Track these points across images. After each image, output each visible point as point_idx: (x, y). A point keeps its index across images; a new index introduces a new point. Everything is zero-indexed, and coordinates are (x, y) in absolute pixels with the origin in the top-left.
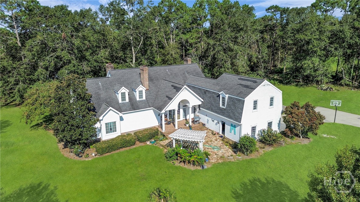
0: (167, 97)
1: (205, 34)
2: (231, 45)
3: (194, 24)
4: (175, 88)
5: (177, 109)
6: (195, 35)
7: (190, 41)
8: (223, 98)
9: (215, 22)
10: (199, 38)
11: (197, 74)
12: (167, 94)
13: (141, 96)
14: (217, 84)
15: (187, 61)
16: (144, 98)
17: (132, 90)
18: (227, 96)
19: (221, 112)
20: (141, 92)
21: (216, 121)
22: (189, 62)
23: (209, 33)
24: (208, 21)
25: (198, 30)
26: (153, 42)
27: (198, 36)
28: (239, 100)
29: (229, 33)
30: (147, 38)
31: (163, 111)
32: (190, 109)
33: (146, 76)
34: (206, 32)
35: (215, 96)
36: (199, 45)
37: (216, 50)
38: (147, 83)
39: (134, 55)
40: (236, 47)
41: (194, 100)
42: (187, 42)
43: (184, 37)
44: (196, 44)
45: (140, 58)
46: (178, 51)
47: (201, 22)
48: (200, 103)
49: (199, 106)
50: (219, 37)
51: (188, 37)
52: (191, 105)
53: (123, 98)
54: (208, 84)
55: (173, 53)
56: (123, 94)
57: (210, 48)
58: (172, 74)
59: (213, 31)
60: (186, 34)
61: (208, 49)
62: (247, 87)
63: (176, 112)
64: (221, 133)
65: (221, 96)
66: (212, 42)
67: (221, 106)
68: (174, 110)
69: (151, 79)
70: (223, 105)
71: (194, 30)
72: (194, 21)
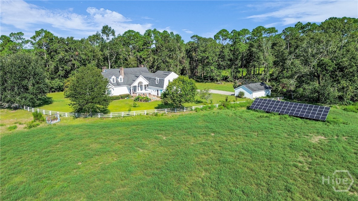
0: (133, 80)
1: (153, 52)
2: (167, 59)
3: (145, 46)
4: (136, 76)
5: (137, 86)
6: (146, 53)
7: (143, 57)
8: (157, 80)
9: (157, 45)
10: (148, 55)
11: (146, 72)
12: (133, 79)
13: (121, 80)
14: (155, 75)
15: (141, 66)
16: (122, 81)
17: (117, 78)
18: (158, 79)
19: (157, 86)
20: (121, 78)
21: (155, 91)
22: (143, 67)
23: (155, 52)
24: (154, 44)
25: (147, 50)
26: (121, 57)
27: (148, 53)
28: (163, 80)
29: (166, 52)
30: (118, 54)
31: (132, 86)
32: (143, 86)
33: (123, 72)
34: (153, 51)
35: (154, 79)
36: (148, 59)
37: (159, 62)
38: (123, 75)
39: (110, 64)
40: (170, 60)
41: (145, 82)
42: (141, 57)
43: (139, 54)
44: (147, 58)
45: (113, 66)
46: (136, 62)
47: (149, 45)
48: (148, 84)
49: (148, 85)
50: (160, 54)
51: (141, 54)
52: (143, 84)
53: (114, 81)
54: (151, 75)
55: (133, 63)
56: (113, 79)
57: (155, 61)
58: (134, 72)
59: (157, 51)
60: (140, 52)
61: (154, 61)
62: (166, 75)
63: (137, 87)
64: (157, 95)
65: (156, 79)
66: (156, 57)
67: (156, 83)
68: (136, 86)
69: (125, 74)
70: (157, 83)
71: (145, 49)
72: (145, 44)
